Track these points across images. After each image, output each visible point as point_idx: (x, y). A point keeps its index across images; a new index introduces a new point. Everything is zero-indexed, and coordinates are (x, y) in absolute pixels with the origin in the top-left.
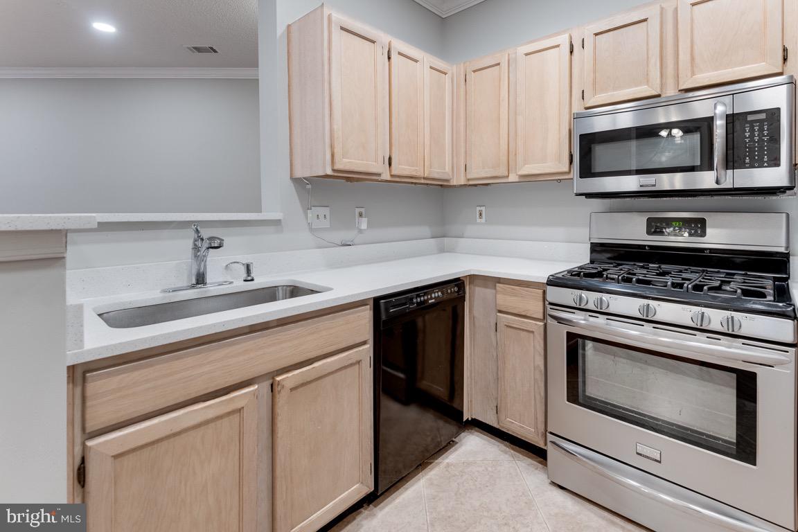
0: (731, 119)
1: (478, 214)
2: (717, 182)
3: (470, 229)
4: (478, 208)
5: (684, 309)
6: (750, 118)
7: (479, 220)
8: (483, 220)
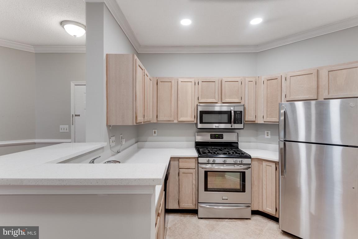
0: (235, 112)
1: (154, 132)
2: (231, 127)
3: (150, 138)
4: (154, 130)
5: (232, 159)
6: (237, 112)
7: (154, 135)
8: (156, 135)
